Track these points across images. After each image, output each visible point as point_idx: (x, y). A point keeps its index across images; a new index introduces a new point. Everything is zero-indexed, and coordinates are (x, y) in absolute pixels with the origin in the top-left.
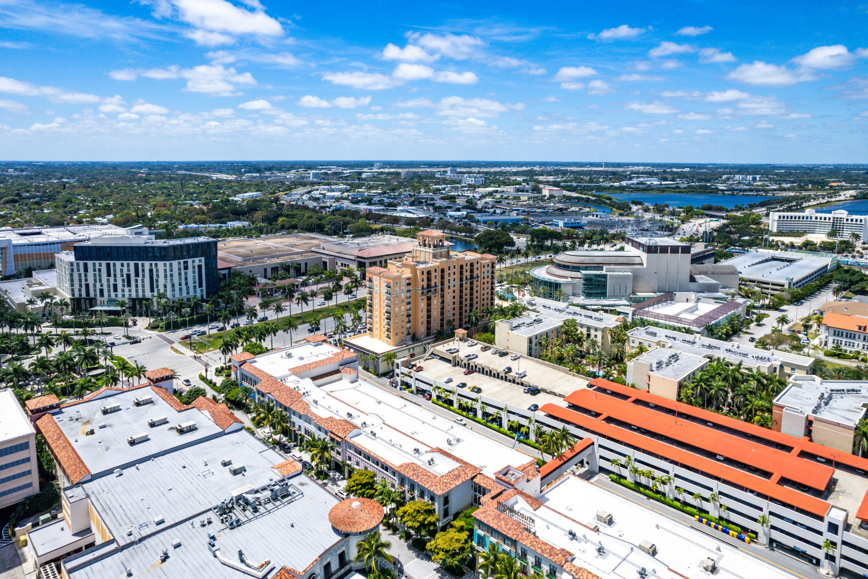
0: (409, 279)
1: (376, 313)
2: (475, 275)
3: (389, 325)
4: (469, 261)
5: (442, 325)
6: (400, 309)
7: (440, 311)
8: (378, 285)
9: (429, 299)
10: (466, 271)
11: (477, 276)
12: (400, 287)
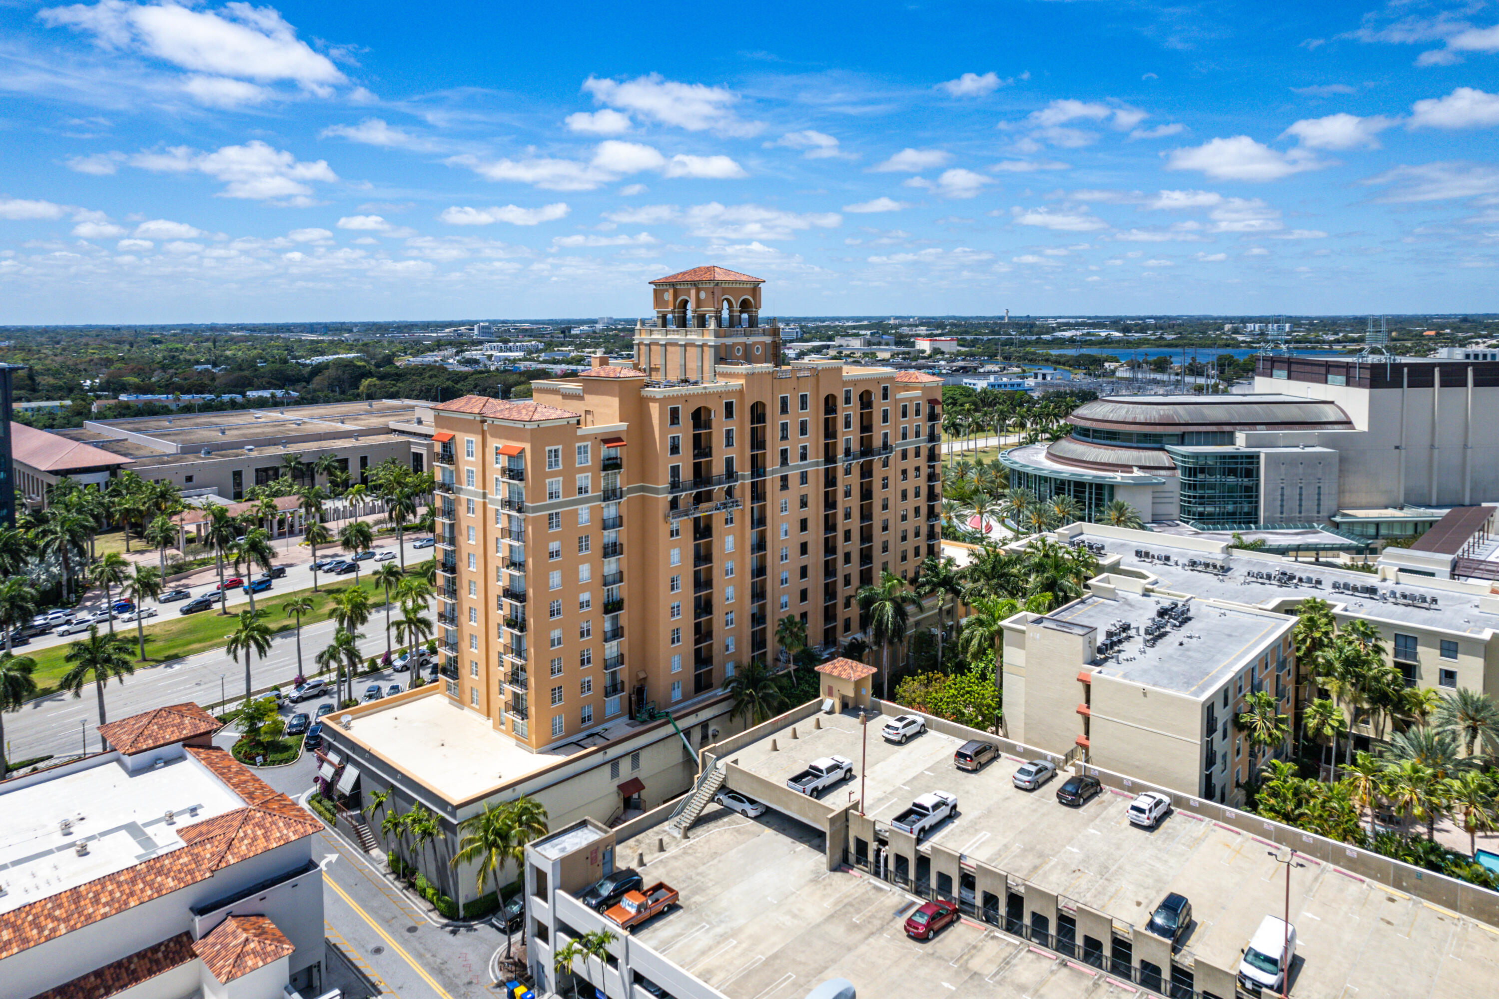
0: (611, 440)
1: (471, 598)
2: (877, 442)
3: (519, 653)
4: (855, 382)
5: (758, 641)
6: (570, 576)
7: (748, 580)
8: (477, 470)
9: (703, 530)
10: (848, 425)
11: (886, 446)
12: (569, 474)
